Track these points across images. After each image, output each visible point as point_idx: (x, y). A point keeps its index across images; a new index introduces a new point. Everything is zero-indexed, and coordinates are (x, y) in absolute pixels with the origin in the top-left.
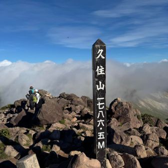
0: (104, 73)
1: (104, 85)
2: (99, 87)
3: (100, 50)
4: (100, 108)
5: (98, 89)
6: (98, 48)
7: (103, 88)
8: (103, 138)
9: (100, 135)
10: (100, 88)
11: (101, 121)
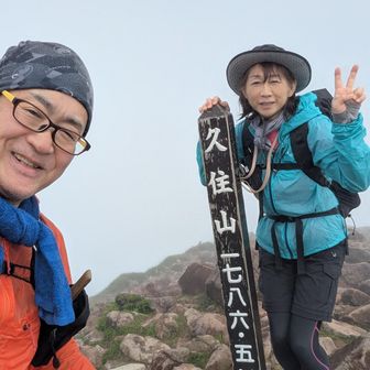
0: (229, 190)
1: (233, 221)
2: (222, 226)
3: (211, 131)
4: (231, 281)
5: (221, 231)
6: (207, 127)
7: (233, 229)
8: (251, 360)
9: (242, 352)
10: (226, 228)
11: (238, 313)
